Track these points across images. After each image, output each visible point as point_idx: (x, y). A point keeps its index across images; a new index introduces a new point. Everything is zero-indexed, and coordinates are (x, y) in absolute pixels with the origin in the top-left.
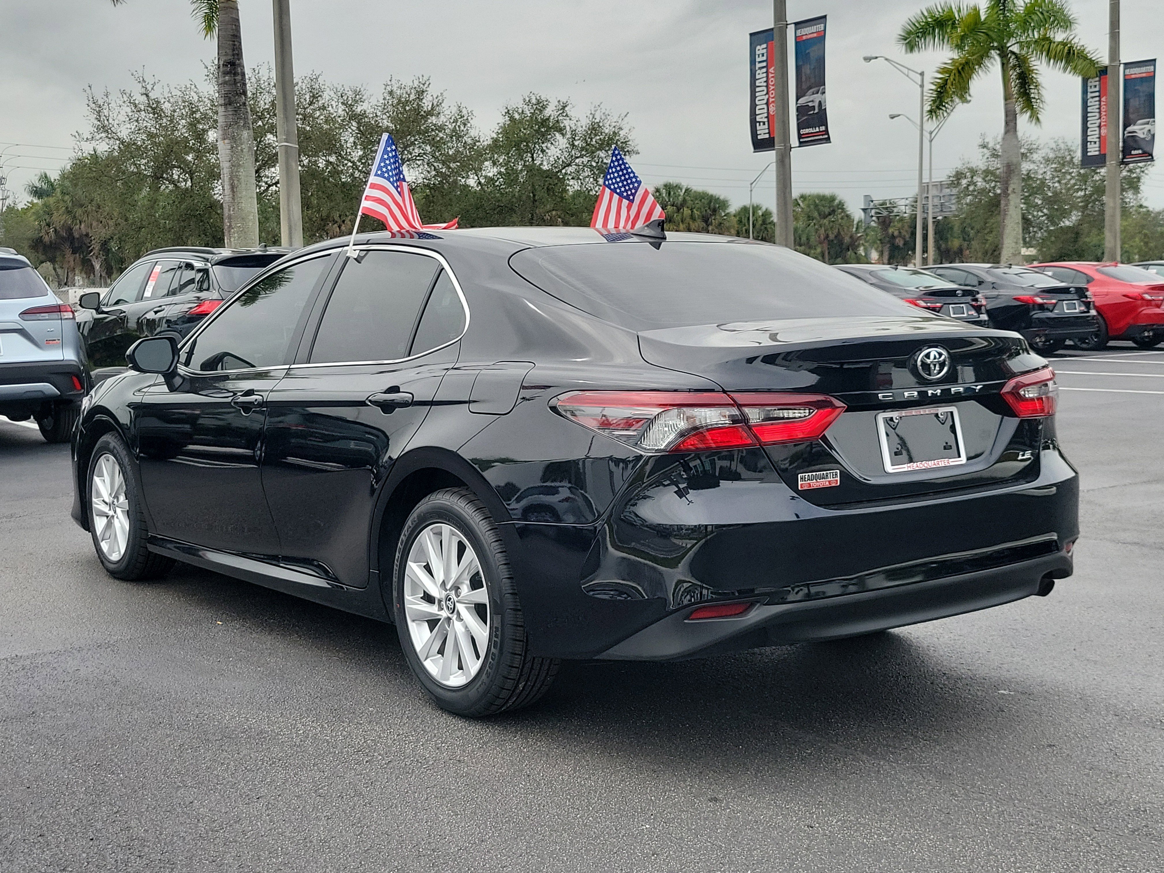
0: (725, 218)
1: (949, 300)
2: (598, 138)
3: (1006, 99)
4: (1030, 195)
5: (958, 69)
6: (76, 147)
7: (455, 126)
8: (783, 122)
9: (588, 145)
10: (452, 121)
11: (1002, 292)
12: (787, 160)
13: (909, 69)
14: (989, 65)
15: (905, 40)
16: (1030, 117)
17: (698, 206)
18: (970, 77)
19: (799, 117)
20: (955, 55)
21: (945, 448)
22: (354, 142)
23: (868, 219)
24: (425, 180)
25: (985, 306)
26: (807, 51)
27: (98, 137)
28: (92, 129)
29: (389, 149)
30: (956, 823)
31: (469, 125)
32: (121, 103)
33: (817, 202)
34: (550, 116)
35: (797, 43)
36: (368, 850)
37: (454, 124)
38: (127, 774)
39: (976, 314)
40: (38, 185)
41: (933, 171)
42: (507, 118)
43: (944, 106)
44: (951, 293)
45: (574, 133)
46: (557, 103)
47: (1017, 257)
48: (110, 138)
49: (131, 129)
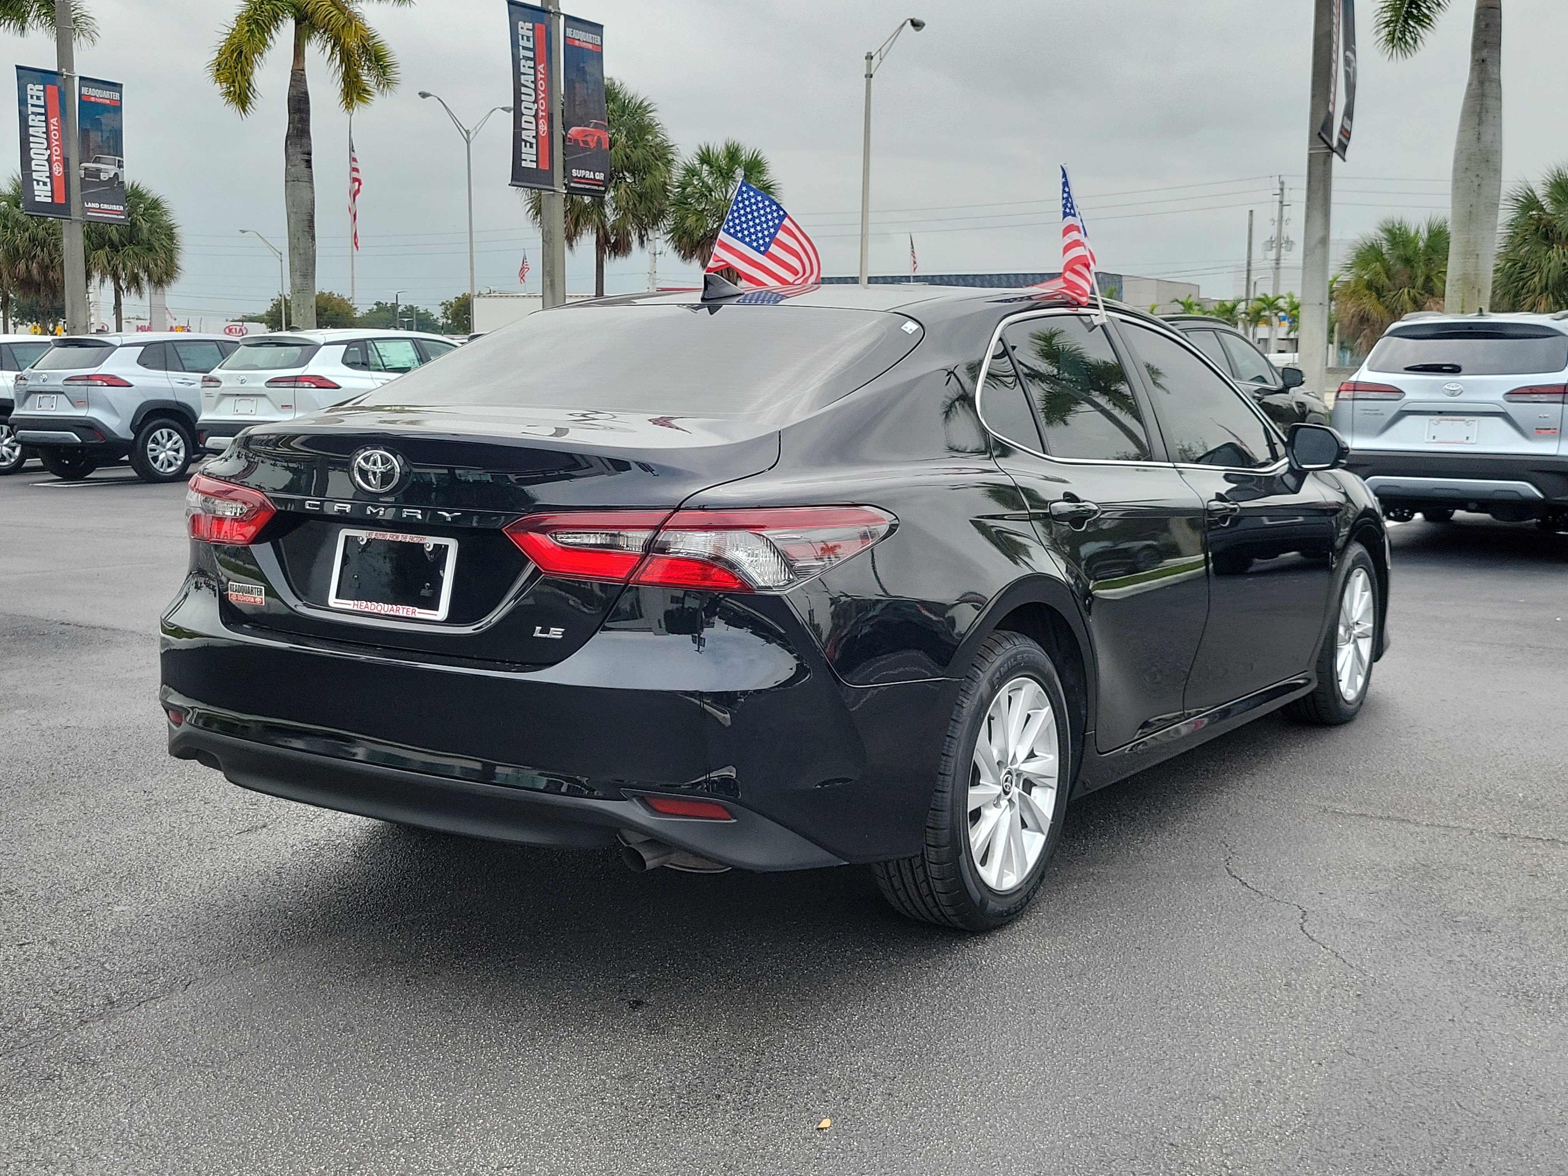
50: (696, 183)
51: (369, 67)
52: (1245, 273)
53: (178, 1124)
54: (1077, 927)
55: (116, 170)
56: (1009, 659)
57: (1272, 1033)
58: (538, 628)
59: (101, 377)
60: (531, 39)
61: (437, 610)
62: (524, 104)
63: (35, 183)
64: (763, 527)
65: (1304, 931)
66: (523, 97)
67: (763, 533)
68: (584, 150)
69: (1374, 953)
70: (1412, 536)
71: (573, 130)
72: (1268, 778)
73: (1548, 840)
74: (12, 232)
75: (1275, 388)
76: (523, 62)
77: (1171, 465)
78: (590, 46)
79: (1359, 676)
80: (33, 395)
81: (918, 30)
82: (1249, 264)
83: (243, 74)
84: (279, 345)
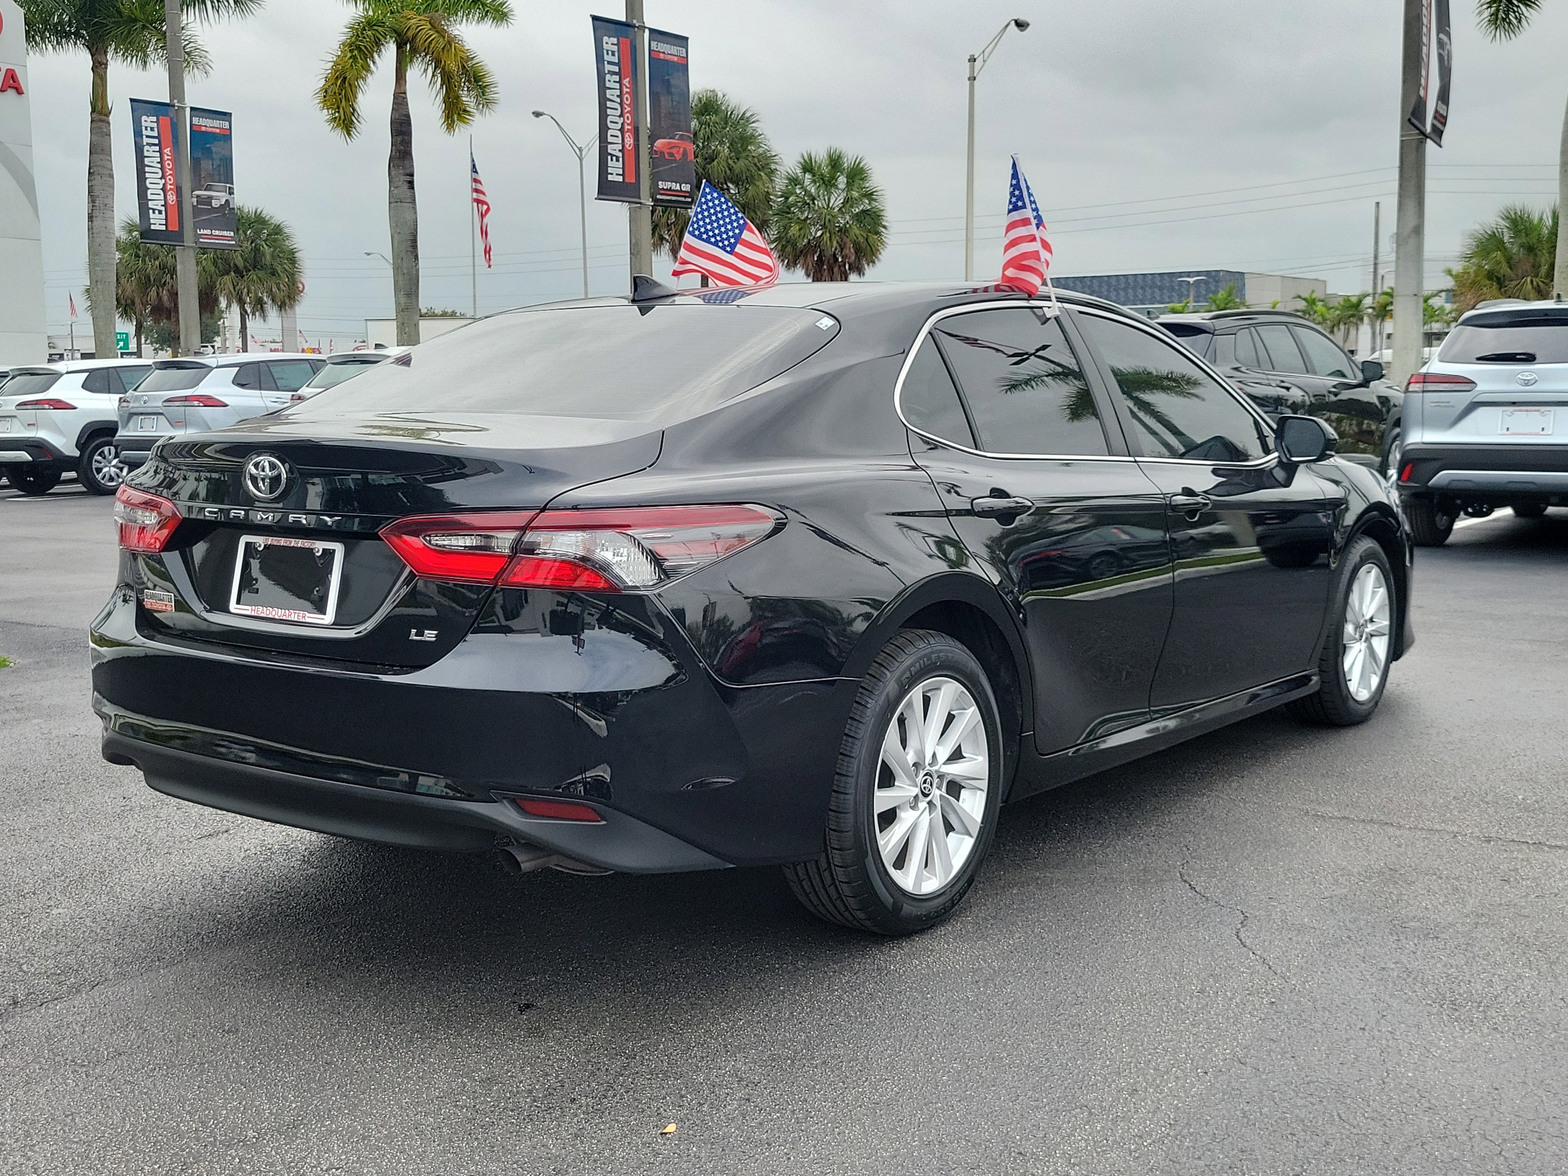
50: (798, 191)
51: (468, 88)
52: (1372, 266)
53: (33, 1122)
54: (1002, 931)
55: (228, 197)
56: (920, 658)
57: (1166, 1041)
58: (414, 631)
59: (198, 398)
60: (616, 54)
61: (325, 614)
62: (609, 119)
63: (151, 211)
64: (629, 526)
65: (1238, 937)
66: (609, 111)
67: (629, 532)
68: (670, 162)
69: (1304, 959)
70: (1496, 532)
71: (659, 143)
72: (1257, 781)
73: (1535, 843)
74: (144, 261)
75: (1355, 382)
76: (608, 77)
77: (1132, 459)
78: (676, 59)
79: (1374, 676)
80: (135, 417)
81: (1022, 31)
82: (1376, 257)
83: (347, 100)
84: (363, 362)
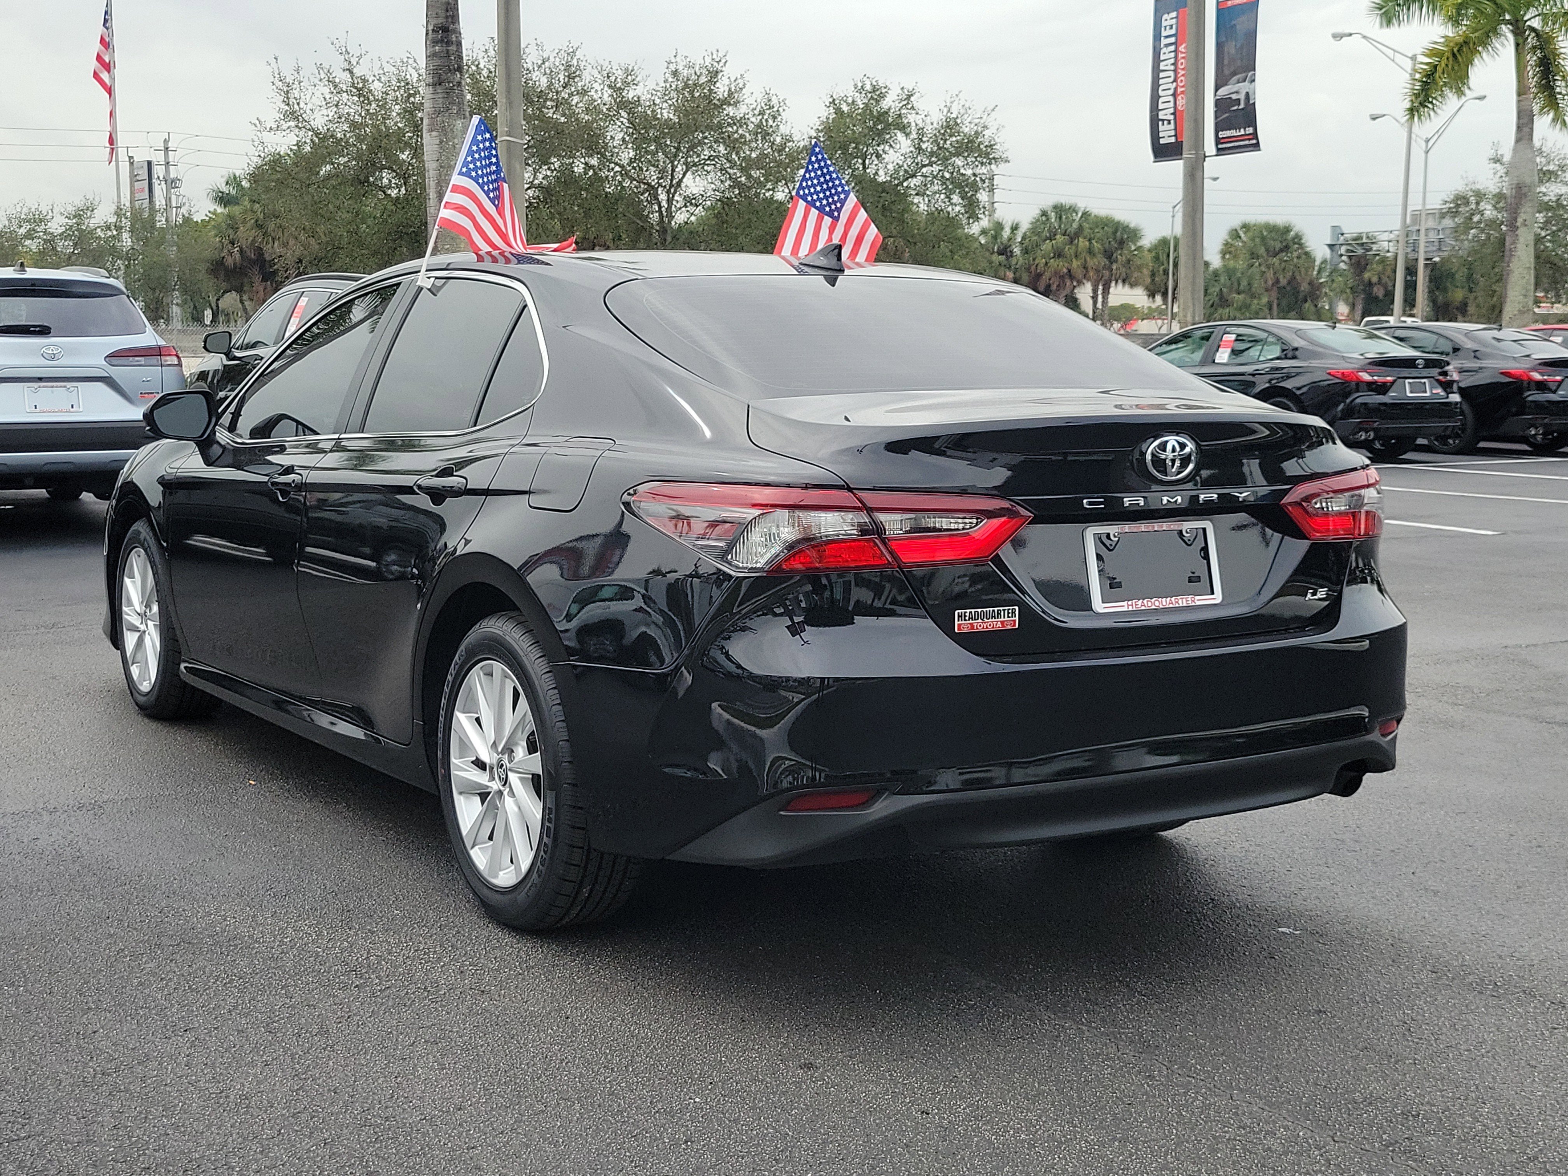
0: (1136, 253)
1: (1405, 372)
2: (954, 139)
3: (1519, 94)
4: (1559, 230)
5: (1453, 51)
6: (256, 139)
7: (761, 120)
8: (1196, 121)
9: (940, 148)
10: (757, 112)
11: (1485, 363)
12: (1199, 173)
13: (1395, 51)
14: (1498, 46)
15: (1381, 9)
16: (1553, 120)
17: (1098, 235)
18: (1470, 62)
19: (1219, 114)
20: (1450, 31)
21: (1190, 581)
22: (623, 140)
23: (1336, 259)
24: (717, 193)
25: (1457, 382)
26: (1233, 22)
27: (285, 126)
28: (278, 116)
29: (479, 138)
30: (1135, 1118)
31: (779, 118)
32: (317, 81)
33: (1265, 234)
34: (889, 109)
35: (1219, 11)
36: (299, 1113)
37: (760, 117)
38: (30, 988)
39: (1443, 394)
40: (225, 189)
41: (1428, 195)
42: (832, 110)
43: (1431, 102)
44: (1409, 363)
45: (921, 132)
46: (900, 92)
47: (1526, 315)
48: (300, 128)
49: (328, 116)
